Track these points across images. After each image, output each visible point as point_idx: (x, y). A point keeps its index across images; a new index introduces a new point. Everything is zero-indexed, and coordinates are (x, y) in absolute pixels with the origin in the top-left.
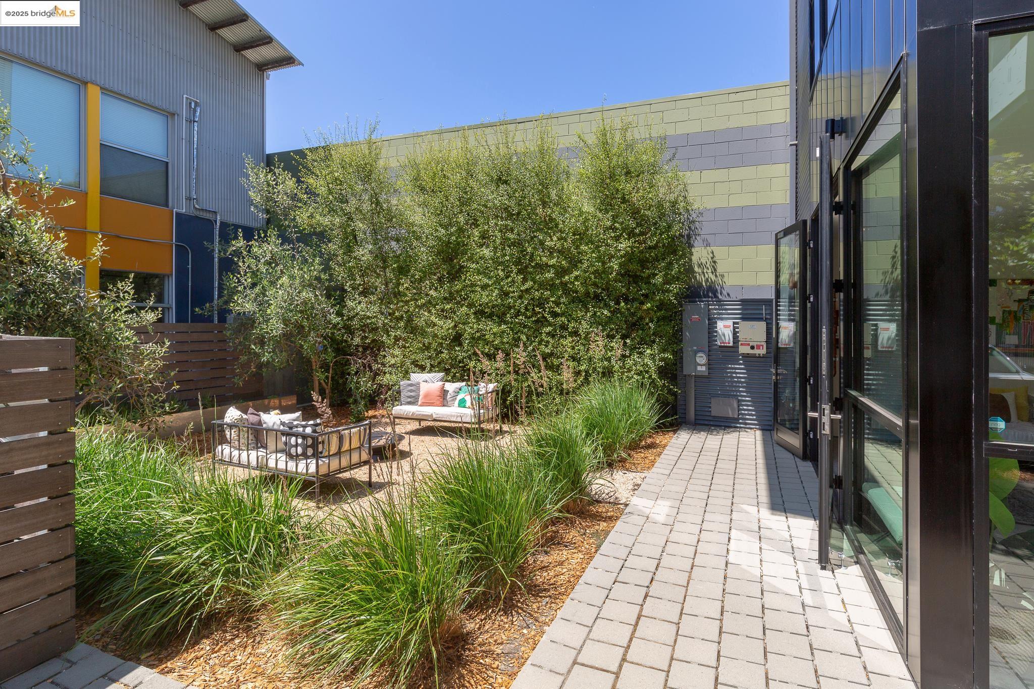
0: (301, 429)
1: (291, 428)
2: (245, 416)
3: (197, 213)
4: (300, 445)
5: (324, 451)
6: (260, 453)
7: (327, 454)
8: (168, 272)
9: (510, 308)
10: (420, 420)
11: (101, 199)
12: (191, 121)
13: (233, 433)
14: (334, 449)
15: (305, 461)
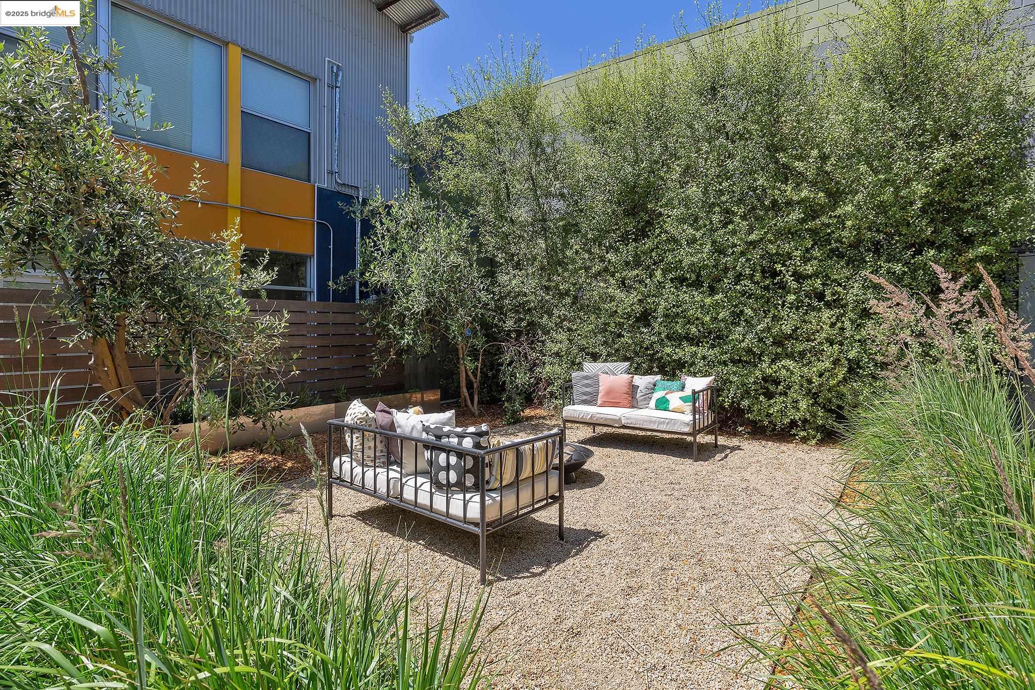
0: (454, 441)
1: (439, 437)
2: (371, 415)
3: (340, 189)
4: (455, 468)
5: (493, 479)
6: (392, 474)
7: (497, 485)
8: (310, 253)
9: (726, 270)
10: (594, 425)
11: (242, 172)
12: (332, 87)
13: (354, 439)
14: (508, 477)
15: (461, 496)
